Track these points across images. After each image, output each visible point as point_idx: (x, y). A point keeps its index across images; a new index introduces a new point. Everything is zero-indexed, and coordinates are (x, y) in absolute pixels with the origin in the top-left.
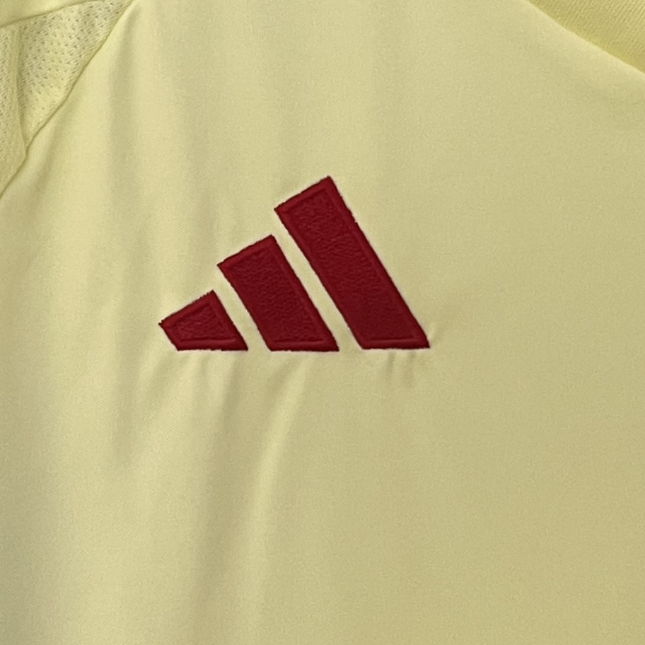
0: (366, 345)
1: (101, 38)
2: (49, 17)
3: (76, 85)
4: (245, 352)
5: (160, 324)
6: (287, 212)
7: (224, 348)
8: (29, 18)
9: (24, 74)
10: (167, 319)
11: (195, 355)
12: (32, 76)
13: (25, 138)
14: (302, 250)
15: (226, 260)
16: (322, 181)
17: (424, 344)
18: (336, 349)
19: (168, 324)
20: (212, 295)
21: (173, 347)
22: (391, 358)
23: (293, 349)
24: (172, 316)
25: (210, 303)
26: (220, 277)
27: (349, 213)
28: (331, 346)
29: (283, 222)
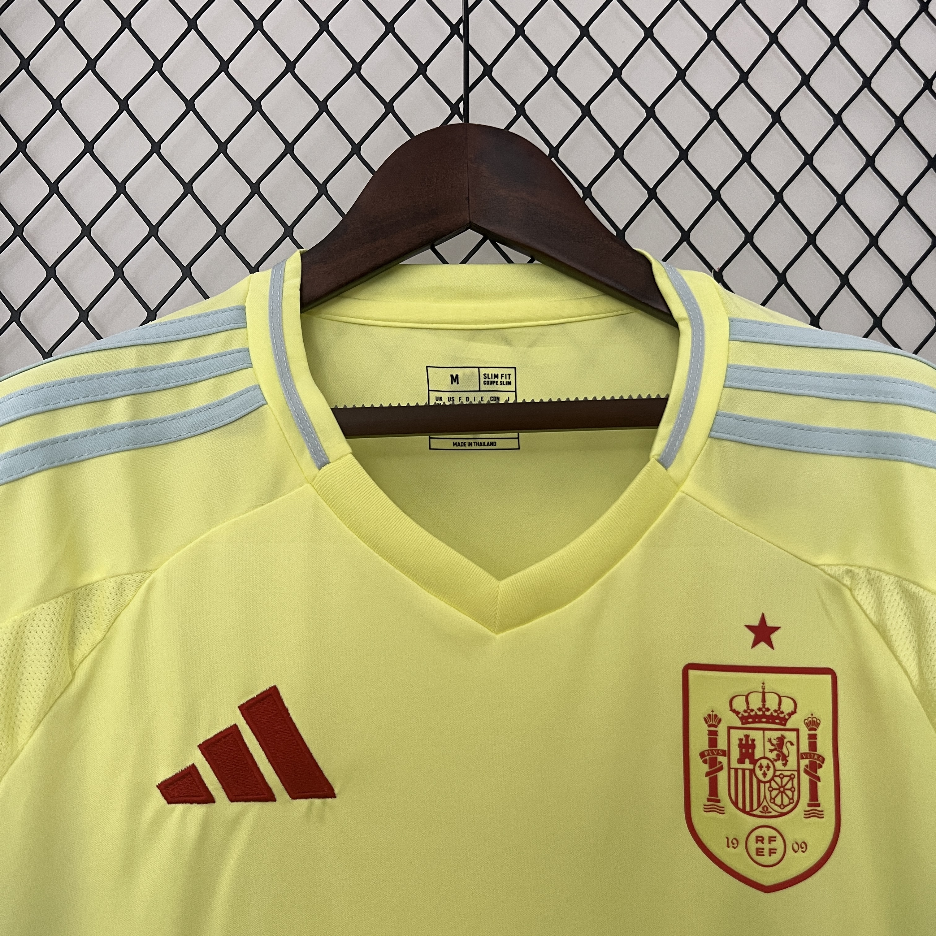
0: (294, 797)
1: (128, 599)
2: (96, 585)
3: (111, 628)
4: (213, 804)
5: (157, 786)
6: (246, 709)
7: (198, 803)
8: (81, 587)
9: (76, 622)
10: (162, 783)
11: (180, 808)
12: (82, 623)
13: (71, 665)
14: (255, 735)
15: (203, 743)
16: (271, 689)
17: (333, 796)
18: (274, 800)
19: (162, 787)
20: (193, 767)
21: (165, 802)
22: (311, 804)
23: (246, 801)
24: (165, 781)
25: (192, 771)
26: (198, 753)
27: (287, 710)
28: (272, 798)
29: (243, 716)
